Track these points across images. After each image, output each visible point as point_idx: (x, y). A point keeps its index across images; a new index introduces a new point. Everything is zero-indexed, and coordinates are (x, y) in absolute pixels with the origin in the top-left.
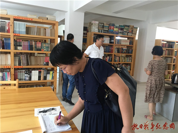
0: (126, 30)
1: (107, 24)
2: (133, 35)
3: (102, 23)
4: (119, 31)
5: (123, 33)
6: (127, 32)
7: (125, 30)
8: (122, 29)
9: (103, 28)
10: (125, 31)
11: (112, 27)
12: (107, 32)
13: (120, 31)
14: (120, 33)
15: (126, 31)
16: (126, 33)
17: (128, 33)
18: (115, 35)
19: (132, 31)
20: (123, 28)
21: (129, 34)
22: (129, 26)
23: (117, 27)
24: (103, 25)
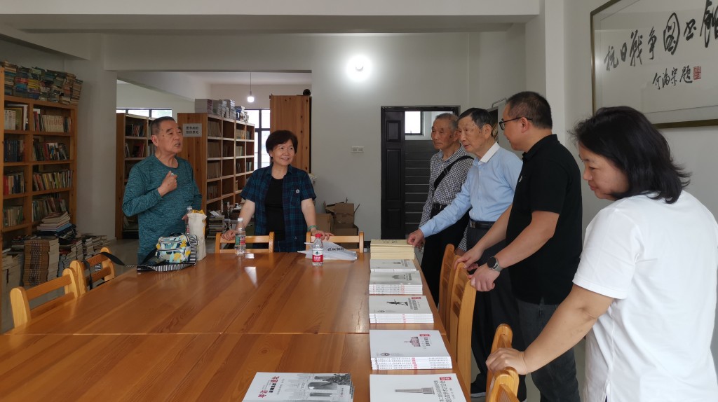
0: (59, 87)
1: (12, 66)
2: (73, 102)
4: (41, 88)
5: (48, 95)
6: (59, 92)
7: (55, 87)
8: (48, 84)
10: (55, 91)
12: (10, 91)
13: (43, 89)
14: (44, 94)
15: (58, 89)
16: (57, 96)
17: (62, 95)
18: (31, 101)
19: (71, 90)
20: (52, 80)
21: (64, 98)
22: (64, 75)
23: (35, 77)
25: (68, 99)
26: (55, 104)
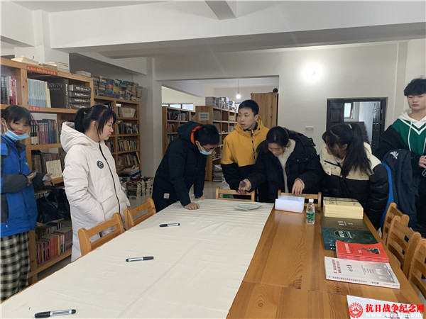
1: (104, 79)
2: (138, 99)
3: (96, 77)
5: (124, 96)
6: (130, 94)
7: (127, 91)
8: (124, 89)
9: (99, 86)
10: (128, 93)
11: (110, 86)
12: (103, 94)
13: (121, 92)
14: (122, 95)
15: (130, 92)
16: (129, 96)
17: (132, 95)
18: (115, 100)
19: (137, 92)
20: (126, 87)
21: (133, 98)
22: (132, 84)
23: (116, 85)
24: (98, 79)
25: (135, 98)
26: (128, 101)
